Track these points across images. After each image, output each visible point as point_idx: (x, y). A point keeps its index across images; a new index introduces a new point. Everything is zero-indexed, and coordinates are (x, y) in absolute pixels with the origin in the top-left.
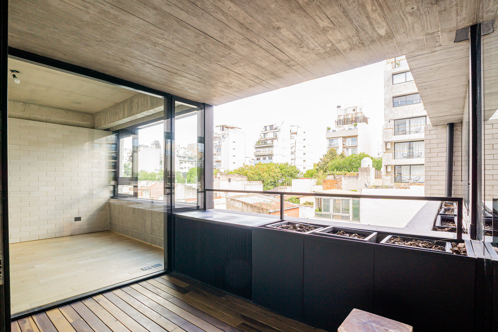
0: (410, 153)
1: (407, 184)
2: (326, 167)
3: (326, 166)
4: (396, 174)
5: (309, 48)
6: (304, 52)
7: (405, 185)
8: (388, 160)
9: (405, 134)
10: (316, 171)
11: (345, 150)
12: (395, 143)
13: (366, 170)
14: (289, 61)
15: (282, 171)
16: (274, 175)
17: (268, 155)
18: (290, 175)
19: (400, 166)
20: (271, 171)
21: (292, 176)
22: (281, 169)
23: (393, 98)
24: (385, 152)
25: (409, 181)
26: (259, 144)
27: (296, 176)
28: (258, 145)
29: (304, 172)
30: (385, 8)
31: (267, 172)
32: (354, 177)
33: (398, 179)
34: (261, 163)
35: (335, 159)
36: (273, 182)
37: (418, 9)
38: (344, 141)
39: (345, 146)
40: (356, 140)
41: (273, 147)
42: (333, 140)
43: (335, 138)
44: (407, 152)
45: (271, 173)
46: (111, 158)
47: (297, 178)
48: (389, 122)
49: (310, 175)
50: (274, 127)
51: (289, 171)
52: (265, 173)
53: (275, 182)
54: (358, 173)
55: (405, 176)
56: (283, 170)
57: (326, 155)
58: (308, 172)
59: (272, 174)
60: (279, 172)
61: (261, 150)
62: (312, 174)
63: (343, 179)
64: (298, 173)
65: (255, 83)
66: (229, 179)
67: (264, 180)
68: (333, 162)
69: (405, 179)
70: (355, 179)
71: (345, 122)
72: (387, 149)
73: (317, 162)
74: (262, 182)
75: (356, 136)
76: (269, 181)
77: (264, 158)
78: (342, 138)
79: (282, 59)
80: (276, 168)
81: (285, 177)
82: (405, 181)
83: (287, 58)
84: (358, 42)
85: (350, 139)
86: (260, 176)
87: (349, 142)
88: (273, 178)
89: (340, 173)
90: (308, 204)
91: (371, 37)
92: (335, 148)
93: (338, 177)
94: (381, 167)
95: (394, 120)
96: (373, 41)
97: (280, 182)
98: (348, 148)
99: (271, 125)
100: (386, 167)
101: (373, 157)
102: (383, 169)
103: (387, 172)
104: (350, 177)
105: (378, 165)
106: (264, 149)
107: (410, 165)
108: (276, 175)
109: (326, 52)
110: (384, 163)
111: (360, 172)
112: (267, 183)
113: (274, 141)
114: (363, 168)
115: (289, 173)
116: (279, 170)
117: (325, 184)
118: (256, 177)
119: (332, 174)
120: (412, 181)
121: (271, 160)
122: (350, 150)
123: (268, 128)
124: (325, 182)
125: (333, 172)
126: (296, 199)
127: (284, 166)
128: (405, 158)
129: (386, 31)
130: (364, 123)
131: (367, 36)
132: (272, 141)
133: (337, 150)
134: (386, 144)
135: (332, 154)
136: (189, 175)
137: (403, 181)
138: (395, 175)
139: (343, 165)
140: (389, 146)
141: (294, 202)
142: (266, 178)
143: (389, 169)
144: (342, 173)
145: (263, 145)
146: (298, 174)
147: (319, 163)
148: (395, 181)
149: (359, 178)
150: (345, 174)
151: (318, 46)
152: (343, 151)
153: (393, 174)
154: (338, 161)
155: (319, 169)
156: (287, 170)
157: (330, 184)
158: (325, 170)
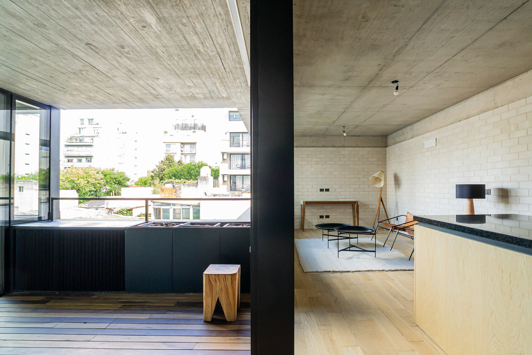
0: (243, 164)
1: (240, 192)
2: (162, 175)
3: (163, 173)
4: (232, 184)
5: (175, 92)
6: (171, 93)
7: (239, 193)
8: (224, 169)
9: (239, 147)
10: (151, 178)
11: (183, 157)
12: (230, 154)
13: (205, 179)
14: (157, 95)
15: (106, 177)
16: (95, 182)
17: (86, 156)
18: (117, 182)
19: (235, 175)
20: (89, 177)
21: (120, 183)
22: (105, 175)
23: (230, 112)
24: (222, 162)
25: (242, 189)
26: (72, 141)
27: (126, 184)
28: (69, 142)
29: (136, 179)
30: (226, 87)
31: (85, 179)
32: (193, 185)
33: (233, 188)
34: (75, 166)
35: (172, 165)
36: (94, 191)
37: (243, 91)
38: (182, 147)
39: (183, 153)
40: (195, 148)
41: (93, 146)
42: (170, 145)
43: (173, 143)
44: (240, 163)
45: (90, 180)
47: (126, 186)
48: (226, 134)
49: (144, 183)
50: (95, 122)
51: (116, 177)
52: (80, 180)
53: (96, 191)
54: (197, 182)
55: (239, 185)
56: (108, 176)
57: (162, 162)
58: (141, 179)
59: (92, 180)
60: (101, 179)
61: (75, 149)
62: (146, 181)
63: (182, 187)
64: (128, 180)
65: (121, 102)
66: (20, 187)
67: (80, 189)
68: (170, 169)
69: (239, 188)
70: (195, 188)
71: (184, 127)
72: (224, 159)
73: (152, 169)
74: (77, 191)
75: (195, 143)
76: (87, 190)
77: (79, 160)
78: (180, 144)
79: (153, 93)
80: (98, 173)
81: (111, 185)
82: (239, 190)
83: (157, 93)
84: (209, 96)
85: (189, 146)
86: (73, 183)
87: (187, 149)
88: (94, 185)
89: (179, 181)
90: (143, 216)
91: (217, 96)
92: (172, 154)
93: (178, 186)
94: (218, 176)
95: (230, 133)
96: (219, 98)
97: (103, 191)
98: (185, 155)
99: (90, 118)
100: (223, 176)
101: (211, 166)
102: (220, 178)
103: (224, 181)
104: (189, 185)
105: (215, 174)
106: (80, 149)
107: (243, 175)
108: (97, 182)
109: (188, 97)
110: (221, 172)
111: (199, 181)
112: (83, 192)
113: (94, 138)
114: (202, 177)
115: (116, 180)
116: (102, 177)
117: (163, 192)
118: (68, 184)
119: (170, 182)
120: (244, 190)
121: (89, 163)
122: (188, 157)
123: (86, 122)
124: (163, 190)
125: (172, 180)
126: (128, 211)
127: (109, 172)
128: (238, 168)
129: (226, 95)
130: (203, 131)
131: (215, 95)
132: (92, 139)
133: (175, 156)
134: (223, 154)
135: (169, 160)
137: (237, 190)
138: (230, 184)
139: (181, 173)
140: (225, 157)
141: (125, 214)
142: (82, 185)
143: (226, 179)
144: (181, 182)
145: (78, 142)
146: (128, 182)
147: (155, 170)
148: (231, 190)
149: (199, 186)
150: (185, 182)
151: (183, 92)
152: (181, 158)
153: (229, 184)
154: (176, 168)
155: (154, 176)
156: (113, 176)
157: (168, 194)
158: (162, 177)
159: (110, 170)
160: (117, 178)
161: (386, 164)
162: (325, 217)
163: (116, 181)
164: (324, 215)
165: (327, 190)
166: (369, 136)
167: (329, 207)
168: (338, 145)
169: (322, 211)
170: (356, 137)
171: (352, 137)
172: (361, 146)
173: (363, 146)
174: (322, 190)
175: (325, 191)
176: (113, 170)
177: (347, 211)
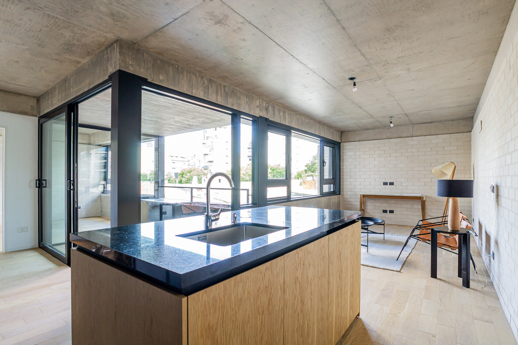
22: (273, 170)
46: (102, 158)
56: (275, 171)
66: (219, 180)
73: (306, 165)
124: (305, 182)
136: (180, 176)
155: (307, 170)
156: (278, 171)
157: (309, 185)
158: (313, 171)
159: (277, 166)
160: (281, 172)
161: (471, 153)
162: (388, 212)
163: (281, 175)
164: (388, 209)
165: (392, 184)
166: (446, 121)
167: (393, 201)
168: (404, 135)
169: (385, 205)
170: (428, 124)
171: (422, 124)
172: (435, 134)
173: (437, 134)
174: (385, 184)
175: (390, 185)
176: (279, 165)
177: (415, 207)
